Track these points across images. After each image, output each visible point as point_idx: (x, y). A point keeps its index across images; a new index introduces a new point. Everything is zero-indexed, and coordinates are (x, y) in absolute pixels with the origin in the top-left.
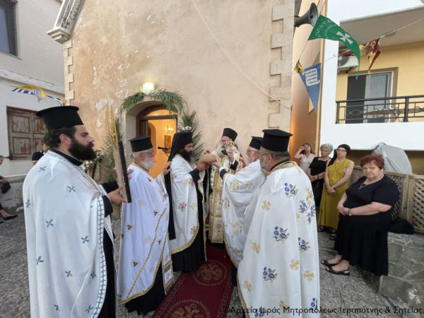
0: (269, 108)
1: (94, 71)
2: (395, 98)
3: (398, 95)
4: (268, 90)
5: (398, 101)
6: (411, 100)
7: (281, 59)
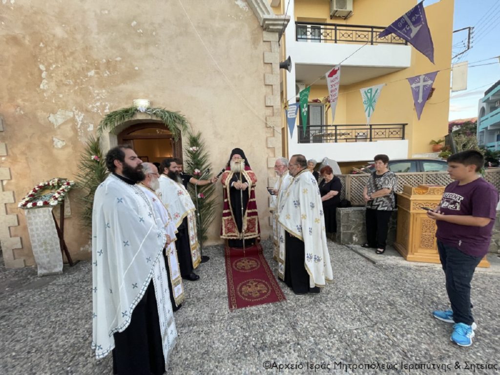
0: (266, 132)
1: (41, 72)
2: (327, 126)
3: (329, 124)
4: (265, 117)
5: (329, 128)
6: (338, 128)
7: (273, 94)
